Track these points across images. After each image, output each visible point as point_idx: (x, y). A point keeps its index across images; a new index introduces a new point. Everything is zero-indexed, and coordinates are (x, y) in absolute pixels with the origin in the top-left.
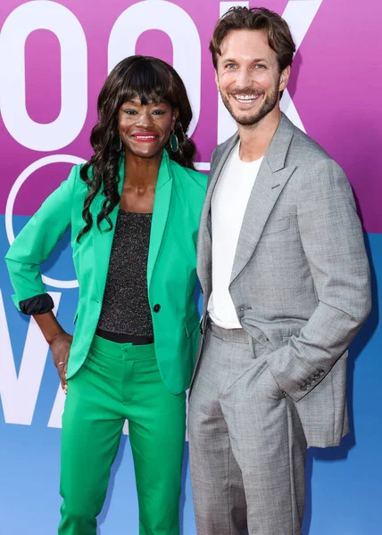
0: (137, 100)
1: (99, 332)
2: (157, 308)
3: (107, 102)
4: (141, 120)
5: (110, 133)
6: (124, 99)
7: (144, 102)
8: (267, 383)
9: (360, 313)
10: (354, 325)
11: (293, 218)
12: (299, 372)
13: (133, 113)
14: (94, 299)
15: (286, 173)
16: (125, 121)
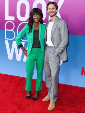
0: (35, 14)
1: (32, 47)
2: (41, 43)
3: (31, 14)
4: (36, 17)
5: (31, 19)
6: (34, 14)
7: (36, 15)
9: (67, 42)
10: (67, 44)
12: (60, 51)
13: (35, 16)
14: (31, 42)
16: (34, 17)
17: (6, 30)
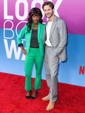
8: (55, 54)
11: (58, 28)
12: (59, 52)
15: (56, 22)
17: (4, 29)
